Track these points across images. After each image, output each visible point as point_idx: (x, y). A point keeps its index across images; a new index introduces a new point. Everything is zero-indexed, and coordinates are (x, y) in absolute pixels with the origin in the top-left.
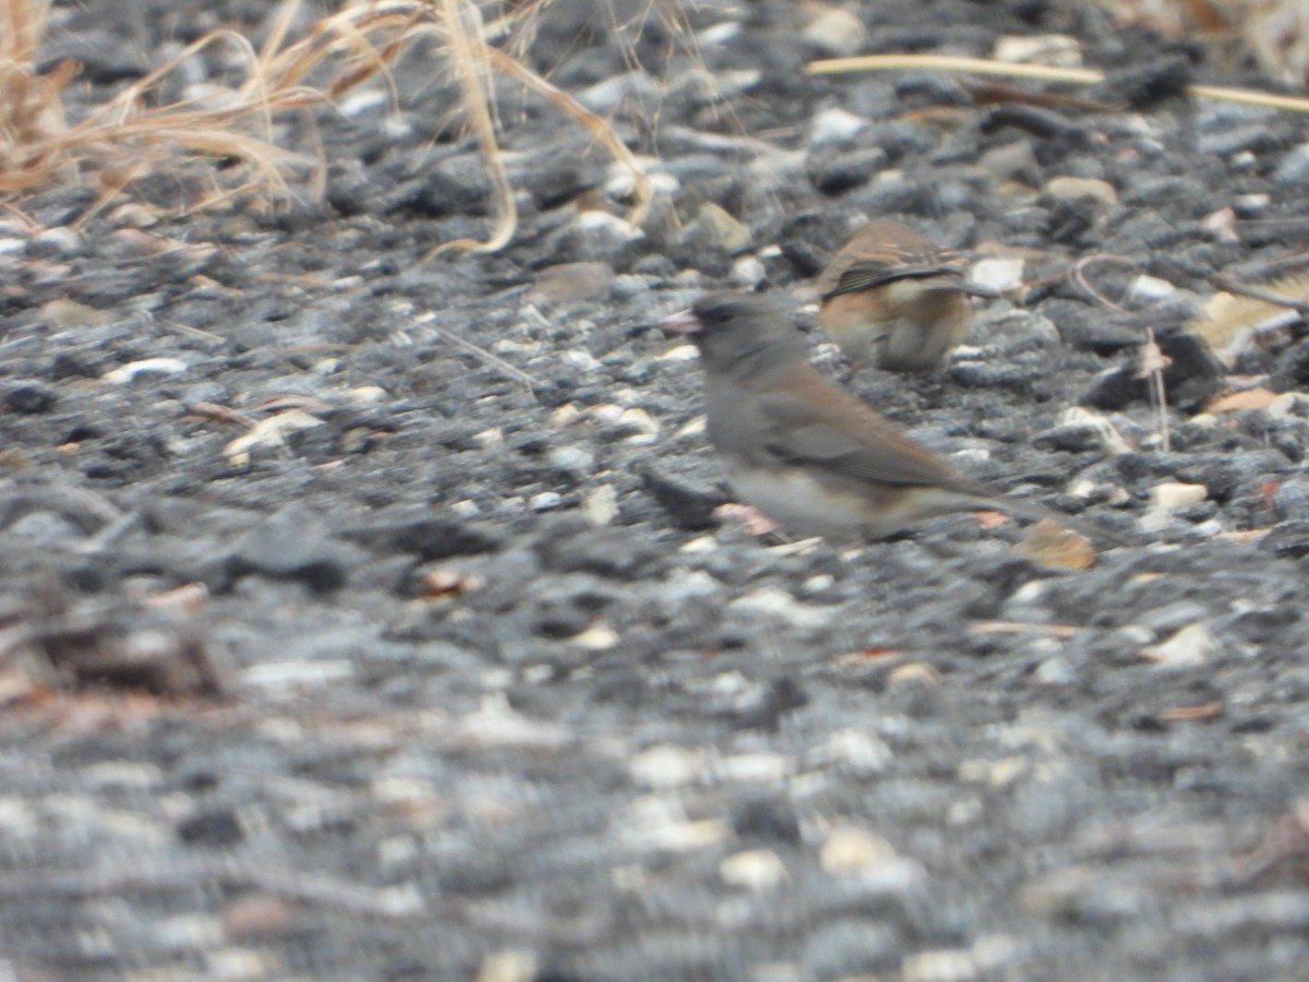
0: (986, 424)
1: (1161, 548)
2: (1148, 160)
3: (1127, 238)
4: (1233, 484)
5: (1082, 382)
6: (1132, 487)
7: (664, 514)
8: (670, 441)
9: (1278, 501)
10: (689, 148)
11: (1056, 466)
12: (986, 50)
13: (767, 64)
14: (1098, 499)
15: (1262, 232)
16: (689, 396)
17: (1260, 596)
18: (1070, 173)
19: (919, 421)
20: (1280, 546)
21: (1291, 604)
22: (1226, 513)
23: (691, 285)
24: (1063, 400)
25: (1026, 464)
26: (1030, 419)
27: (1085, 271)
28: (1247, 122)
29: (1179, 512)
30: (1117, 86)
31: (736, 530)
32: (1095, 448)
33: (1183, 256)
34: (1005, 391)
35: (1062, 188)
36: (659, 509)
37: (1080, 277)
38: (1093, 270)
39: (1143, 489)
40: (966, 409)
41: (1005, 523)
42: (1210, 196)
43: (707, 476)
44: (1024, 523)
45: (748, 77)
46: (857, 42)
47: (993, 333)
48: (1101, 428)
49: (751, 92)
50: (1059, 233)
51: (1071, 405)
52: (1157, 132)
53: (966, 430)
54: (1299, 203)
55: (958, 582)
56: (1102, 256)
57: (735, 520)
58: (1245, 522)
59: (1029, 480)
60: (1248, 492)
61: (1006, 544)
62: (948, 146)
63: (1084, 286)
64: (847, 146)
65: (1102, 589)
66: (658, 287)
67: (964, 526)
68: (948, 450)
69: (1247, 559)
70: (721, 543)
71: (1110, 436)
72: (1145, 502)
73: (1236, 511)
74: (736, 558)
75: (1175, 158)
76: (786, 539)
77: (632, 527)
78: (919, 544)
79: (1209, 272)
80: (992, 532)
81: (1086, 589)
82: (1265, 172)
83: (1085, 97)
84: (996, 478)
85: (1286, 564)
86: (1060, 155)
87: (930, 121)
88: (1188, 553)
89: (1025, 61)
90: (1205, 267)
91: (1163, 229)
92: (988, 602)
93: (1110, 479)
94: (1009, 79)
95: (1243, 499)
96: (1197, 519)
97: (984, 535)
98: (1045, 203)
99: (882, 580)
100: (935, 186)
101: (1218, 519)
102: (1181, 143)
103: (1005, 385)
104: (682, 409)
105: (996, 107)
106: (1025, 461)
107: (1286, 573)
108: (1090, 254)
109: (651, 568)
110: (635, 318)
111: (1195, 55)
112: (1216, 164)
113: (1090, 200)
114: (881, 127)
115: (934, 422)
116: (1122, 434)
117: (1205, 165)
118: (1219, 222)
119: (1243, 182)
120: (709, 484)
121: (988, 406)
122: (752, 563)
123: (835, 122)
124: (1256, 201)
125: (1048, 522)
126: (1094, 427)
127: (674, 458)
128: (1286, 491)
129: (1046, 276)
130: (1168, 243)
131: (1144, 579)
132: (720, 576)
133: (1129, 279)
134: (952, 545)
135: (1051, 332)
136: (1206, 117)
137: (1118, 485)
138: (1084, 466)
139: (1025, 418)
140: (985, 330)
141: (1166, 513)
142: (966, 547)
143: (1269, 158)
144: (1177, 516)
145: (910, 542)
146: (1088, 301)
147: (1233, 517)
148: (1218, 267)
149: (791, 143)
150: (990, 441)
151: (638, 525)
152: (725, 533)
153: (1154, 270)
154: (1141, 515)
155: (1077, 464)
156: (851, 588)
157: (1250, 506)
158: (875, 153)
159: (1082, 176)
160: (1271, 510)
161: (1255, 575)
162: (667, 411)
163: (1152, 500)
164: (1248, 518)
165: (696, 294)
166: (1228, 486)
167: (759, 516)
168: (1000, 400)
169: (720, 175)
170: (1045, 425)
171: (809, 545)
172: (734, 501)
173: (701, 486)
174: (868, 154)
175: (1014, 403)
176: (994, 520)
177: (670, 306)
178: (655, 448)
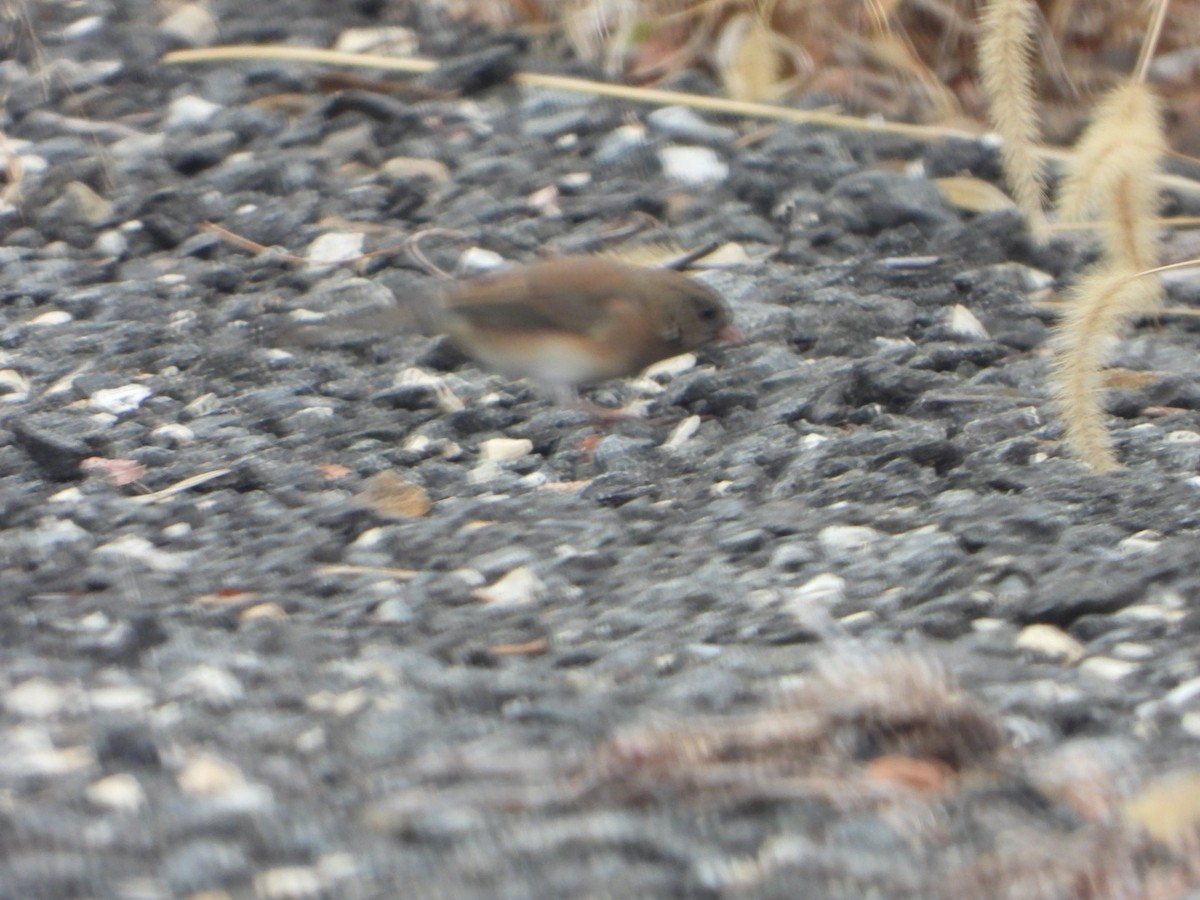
0: (332, 386)
1: (491, 498)
2: (478, 142)
3: (459, 213)
4: (557, 437)
5: (417, 345)
6: (465, 442)
7: (36, 467)
8: (40, 399)
9: (599, 455)
10: (56, 132)
11: (395, 422)
12: (330, 41)
13: (129, 54)
14: (432, 453)
15: (583, 207)
16: (57, 358)
17: (584, 540)
18: (406, 153)
19: (268, 381)
20: (601, 496)
21: (612, 548)
22: (551, 466)
23: (60, 256)
24: (400, 361)
25: (367, 421)
26: (371, 379)
27: (421, 243)
28: (570, 108)
29: (508, 464)
30: (452, 74)
31: (101, 480)
32: (430, 405)
33: (510, 229)
34: (348, 353)
35: (400, 168)
36: (31, 462)
37: (416, 251)
38: (428, 242)
39: (475, 444)
40: (312, 370)
41: (349, 474)
42: (536, 175)
43: (74, 432)
44: (366, 474)
45: (110, 67)
46: (212, 32)
47: (336, 300)
48: (436, 387)
49: (111, 81)
50: (396, 209)
51: (409, 366)
52: (486, 116)
53: (312, 389)
54: (617, 182)
55: (304, 529)
56: (435, 230)
57: (101, 473)
58: (569, 473)
59: (370, 436)
60: (571, 446)
61: (350, 493)
62: (293, 130)
63: (419, 257)
64: (201, 130)
65: (437, 535)
66: (29, 258)
67: (311, 477)
68: (296, 407)
69: (571, 508)
70: (86, 493)
71: (445, 394)
72: (477, 456)
73: (560, 464)
74: (101, 507)
75: (502, 140)
76: (148, 489)
77: (5, 478)
78: (269, 494)
79: (535, 245)
80: (338, 483)
81: (423, 536)
82: (586, 152)
83: (419, 85)
84: (339, 433)
85: (608, 512)
86: (397, 137)
87: (278, 107)
88: (517, 502)
89: (365, 51)
90: (531, 240)
91: (492, 206)
92: (334, 546)
93: (444, 435)
94: (348, 68)
95: (566, 452)
96: (524, 471)
97: (328, 486)
98: (382, 181)
99: (236, 527)
100: (283, 166)
101: (543, 471)
102: (508, 126)
103: (347, 348)
104: (52, 370)
105: (338, 94)
106: (365, 417)
107: (606, 521)
108: (426, 228)
109: (22, 516)
110: (9, 286)
111: (522, 46)
112: (541, 147)
113: (424, 179)
114: (234, 112)
115: (283, 382)
116: (456, 393)
117: (530, 147)
118: (543, 198)
119: (566, 162)
120: (77, 439)
121: (333, 367)
122: (117, 512)
123: (190, 108)
124: (578, 179)
125: (387, 475)
126: (430, 386)
127: (45, 415)
128: (607, 445)
129: (385, 248)
130: (497, 218)
131: (475, 526)
132: (84, 523)
133: (462, 250)
134: (300, 495)
135: (389, 299)
136: (531, 103)
137: (452, 440)
138: (420, 423)
139: (367, 378)
140: (329, 297)
141: (496, 465)
142: (314, 496)
143: (589, 140)
144: (505, 468)
145: (261, 492)
146: (422, 271)
147: (557, 469)
148: (543, 240)
149: (149, 127)
150: (334, 399)
151: (12, 477)
152: (89, 484)
153: (484, 243)
154: (472, 468)
155: (414, 421)
156: (207, 535)
157: (573, 460)
158: (226, 136)
159: (419, 157)
160: (592, 462)
161: (578, 523)
162: (37, 372)
163: (483, 454)
164: (571, 470)
165: (64, 264)
166: (552, 439)
167: (121, 469)
168: (343, 361)
169: (86, 156)
170: (384, 385)
171: (168, 495)
172: (99, 455)
173: (70, 442)
174: (219, 138)
175: (356, 365)
176: (337, 472)
177: (40, 275)
178: (28, 405)
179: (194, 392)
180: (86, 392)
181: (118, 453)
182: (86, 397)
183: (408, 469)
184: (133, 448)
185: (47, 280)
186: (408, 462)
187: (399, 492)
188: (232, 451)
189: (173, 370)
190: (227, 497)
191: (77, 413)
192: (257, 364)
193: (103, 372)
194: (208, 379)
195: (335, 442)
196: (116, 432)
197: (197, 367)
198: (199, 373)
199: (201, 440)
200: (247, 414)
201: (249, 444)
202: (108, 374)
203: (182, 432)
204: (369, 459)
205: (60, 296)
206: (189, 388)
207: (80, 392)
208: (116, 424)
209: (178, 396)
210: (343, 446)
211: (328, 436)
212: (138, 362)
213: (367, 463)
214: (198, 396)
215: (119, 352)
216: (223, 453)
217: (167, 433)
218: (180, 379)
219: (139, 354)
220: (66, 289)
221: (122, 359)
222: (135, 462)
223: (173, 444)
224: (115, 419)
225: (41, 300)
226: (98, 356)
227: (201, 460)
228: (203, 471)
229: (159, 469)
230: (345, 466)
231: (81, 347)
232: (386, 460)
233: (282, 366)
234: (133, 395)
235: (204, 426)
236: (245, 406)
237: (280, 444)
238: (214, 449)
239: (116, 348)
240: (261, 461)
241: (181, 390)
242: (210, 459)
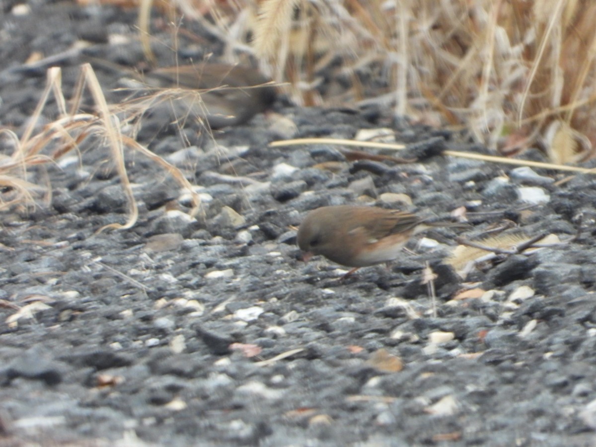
1: (433, 362)
2: (426, 184)
4: (466, 332)
6: (420, 334)
7: (206, 348)
8: (209, 315)
9: (486, 340)
10: (217, 182)
11: (385, 324)
12: (352, 136)
13: (252, 143)
14: (405, 339)
15: (479, 217)
16: (218, 294)
17: (479, 383)
18: (390, 191)
19: (322, 305)
20: (488, 360)
21: (493, 387)
22: (463, 345)
23: (218, 244)
24: (389, 294)
25: (371, 324)
26: (373, 303)
28: (472, 168)
29: (442, 345)
30: (411, 151)
31: (240, 355)
32: (403, 316)
34: (361, 290)
35: (387, 198)
36: (204, 346)
39: (425, 335)
40: (344, 299)
41: (362, 351)
42: (455, 201)
43: (226, 331)
44: (371, 350)
45: (244, 149)
46: (293, 132)
48: (406, 307)
49: (244, 156)
51: (392, 297)
52: (429, 172)
53: (344, 308)
54: (495, 204)
55: (341, 378)
57: (239, 351)
58: (472, 349)
59: (373, 331)
60: (473, 336)
61: (363, 360)
62: (334, 179)
64: (289, 180)
65: (407, 380)
66: (204, 244)
67: (344, 352)
68: (336, 317)
69: (473, 366)
70: (232, 361)
71: (410, 311)
72: (426, 341)
73: (468, 344)
74: (239, 368)
75: (438, 184)
76: (262, 359)
77: (192, 354)
78: (323, 361)
79: (455, 236)
80: (356, 355)
81: (399, 381)
82: (480, 190)
83: (397, 156)
84: (357, 330)
85: (490, 368)
86: (386, 182)
87: (327, 168)
88: (445, 364)
89: (369, 140)
90: (453, 233)
92: (355, 387)
93: (410, 330)
94: (362, 148)
95: (470, 339)
96: (450, 348)
97: (352, 356)
98: (379, 205)
99: (306, 377)
100: (329, 198)
101: (459, 348)
102: (441, 177)
104: (214, 300)
105: (356, 162)
106: (371, 322)
107: (491, 373)
109: (201, 372)
110: (193, 259)
111: (447, 137)
112: (457, 187)
113: (400, 203)
114: (304, 171)
115: (329, 305)
116: (415, 310)
117: (452, 187)
118: (459, 213)
119: (470, 195)
120: (227, 334)
121: (354, 298)
122: (246, 370)
123: (283, 169)
124: (476, 203)
125: (381, 350)
126: (402, 307)
127: (211, 322)
128: (490, 335)
131: (425, 376)
132: (232, 376)
133: (418, 240)
134: (338, 361)
136: (453, 165)
137: (413, 333)
138: (398, 325)
139: (371, 303)
141: (435, 346)
142: (344, 362)
143: (481, 183)
144: (440, 347)
145: (319, 360)
147: (466, 347)
148: (459, 234)
149: (263, 179)
150: (355, 313)
151: (195, 353)
152: (234, 356)
153: (429, 235)
154: (424, 347)
155: (395, 324)
156: (292, 381)
157: (474, 342)
158: (301, 183)
159: (397, 193)
160: (483, 344)
161: (476, 373)
162: (208, 301)
163: (429, 340)
164: (473, 348)
165: (221, 247)
166: (463, 333)
167: (250, 349)
168: (359, 295)
169: (231, 193)
170: (380, 306)
171: (272, 362)
172: (239, 342)
173: (224, 335)
174: (298, 183)
175: (365, 296)
176: (357, 350)
177: (209, 253)
178: (202, 318)
179: (285, 311)
180: (232, 311)
181: (248, 341)
182: (231, 313)
183: (392, 348)
184: (255, 338)
185: (212, 255)
186: (392, 345)
187: (388, 359)
188: (304, 339)
189: (275, 299)
190: (302, 362)
191: (227, 321)
192: (316, 296)
193: (240, 301)
194: (292, 304)
195: (356, 335)
196: (247, 330)
197: (286, 298)
198: (288, 301)
199: (289, 334)
200: (312, 321)
201: (313, 336)
202: (242, 302)
203: (280, 330)
204: (373, 342)
205: (218, 263)
206: (283, 308)
207: (229, 311)
208: (247, 327)
209: (277, 312)
210: (360, 336)
211: (352, 331)
212: (257, 296)
213: (371, 345)
214: (287, 312)
215: (248, 291)
216: (300, 341)
217: (272, 331)
218: (278, 304)
219: (258, 292)
220: (222, 260)
221: (250, 294)
222: (255, 346)
223: (275, 336)
224: (245, 324)
225: (209, 265)
226: (238, 293)
227: (289, 344)
228: (290, 350)
229: (268, 349)
230: (361, 346)
231: (229, 289)
232: (380, 343)
233: (330, 297)
234: (255, 312)
235: (290, 327)
236: (311, 317)
237: (328, 336)
238: (295, 339)
239: (246, 289)
240: (319, 345)
241: (278, 310)
242: (293, 344)
